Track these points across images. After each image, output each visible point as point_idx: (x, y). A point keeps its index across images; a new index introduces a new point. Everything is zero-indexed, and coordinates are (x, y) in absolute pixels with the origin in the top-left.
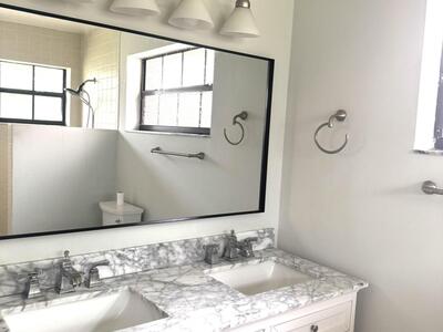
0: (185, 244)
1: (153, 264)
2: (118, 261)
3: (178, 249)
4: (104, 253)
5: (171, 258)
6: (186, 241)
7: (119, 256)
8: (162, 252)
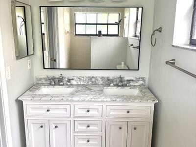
0: (102, 78)
1: (90, 83)
2: (78, 80)
3: (99, 79)
4: (74, 77)
5: (97, 82)
6: (103, 77)
7: (79, 78)
8: (93, 79)
